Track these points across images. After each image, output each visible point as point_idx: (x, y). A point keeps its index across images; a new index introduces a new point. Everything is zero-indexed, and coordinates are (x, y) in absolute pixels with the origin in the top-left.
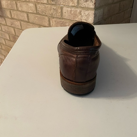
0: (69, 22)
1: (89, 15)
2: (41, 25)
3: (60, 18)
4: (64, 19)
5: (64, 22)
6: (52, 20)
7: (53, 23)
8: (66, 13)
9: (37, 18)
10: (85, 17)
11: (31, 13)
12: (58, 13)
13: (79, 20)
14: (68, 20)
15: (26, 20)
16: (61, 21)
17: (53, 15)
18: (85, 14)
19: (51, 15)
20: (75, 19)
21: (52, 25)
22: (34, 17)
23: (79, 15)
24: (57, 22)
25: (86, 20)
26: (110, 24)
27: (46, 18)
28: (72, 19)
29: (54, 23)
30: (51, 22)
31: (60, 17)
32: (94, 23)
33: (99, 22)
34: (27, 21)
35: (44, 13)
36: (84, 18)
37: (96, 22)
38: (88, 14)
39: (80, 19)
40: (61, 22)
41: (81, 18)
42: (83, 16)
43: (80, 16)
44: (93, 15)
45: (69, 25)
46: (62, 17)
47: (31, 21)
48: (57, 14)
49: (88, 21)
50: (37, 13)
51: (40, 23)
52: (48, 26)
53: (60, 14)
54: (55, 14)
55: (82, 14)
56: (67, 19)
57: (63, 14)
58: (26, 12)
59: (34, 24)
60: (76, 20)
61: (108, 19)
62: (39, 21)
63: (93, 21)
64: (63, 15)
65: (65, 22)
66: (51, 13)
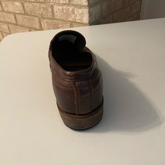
0: (62, 23)
1: (84, 14)
2: (32, 28)
3: (52, 19)
4: (56, 19)
5: (56, 23)
6: (43, 21)
7: (44, 25)
8: (58, 12)
9: (25, 20)
10: (79, 16)
11: (18, 14)
12: (49, 12)
13: (72, 20)
14: (61, 21)
15: (14, 22)
16: (53, 22)
17: (43, 15)
18: (78, 12)
19: (41, 15)
20: (68, 19)
21: (44, 27)
22: (23, 19)
23: (72, 14)
24: (49, 24)
25: (80, 20)
26: (113, 23)
27: (36, 19)
28: (65, 20)
29: (46, 24)
30: (42, 24)
31: (51, 17)
32: (90, 23)
33: (96, 21)
34: (16, 23)
35: (33, 13)
36: (77, 18)
37: (92, 22)
38: (82, 13)
39: (74, 19)
40: (54, 24)
41: (75, 17)
42: (77, 15)
43: (74, 15)
44: (88, 14)
45: (63, 26)
46: (53, 18)
47: (19, 23)
48: (48, 14)
49: (83, 20)
50: (25, 14)
51: (30, 26)
52: (39, 28)
53: (51, 13)
54: (45, 13)
55: (76, 13)
56: (59, 20)
57: (54, 13)
58: (13, 13)
59: (23, 26)
60: (70, 20)
61: (109, 17)
62: (28, 23)
63: (89, 21)
64: (55, 15)
65: (58, 23)
66: (41, 13)
